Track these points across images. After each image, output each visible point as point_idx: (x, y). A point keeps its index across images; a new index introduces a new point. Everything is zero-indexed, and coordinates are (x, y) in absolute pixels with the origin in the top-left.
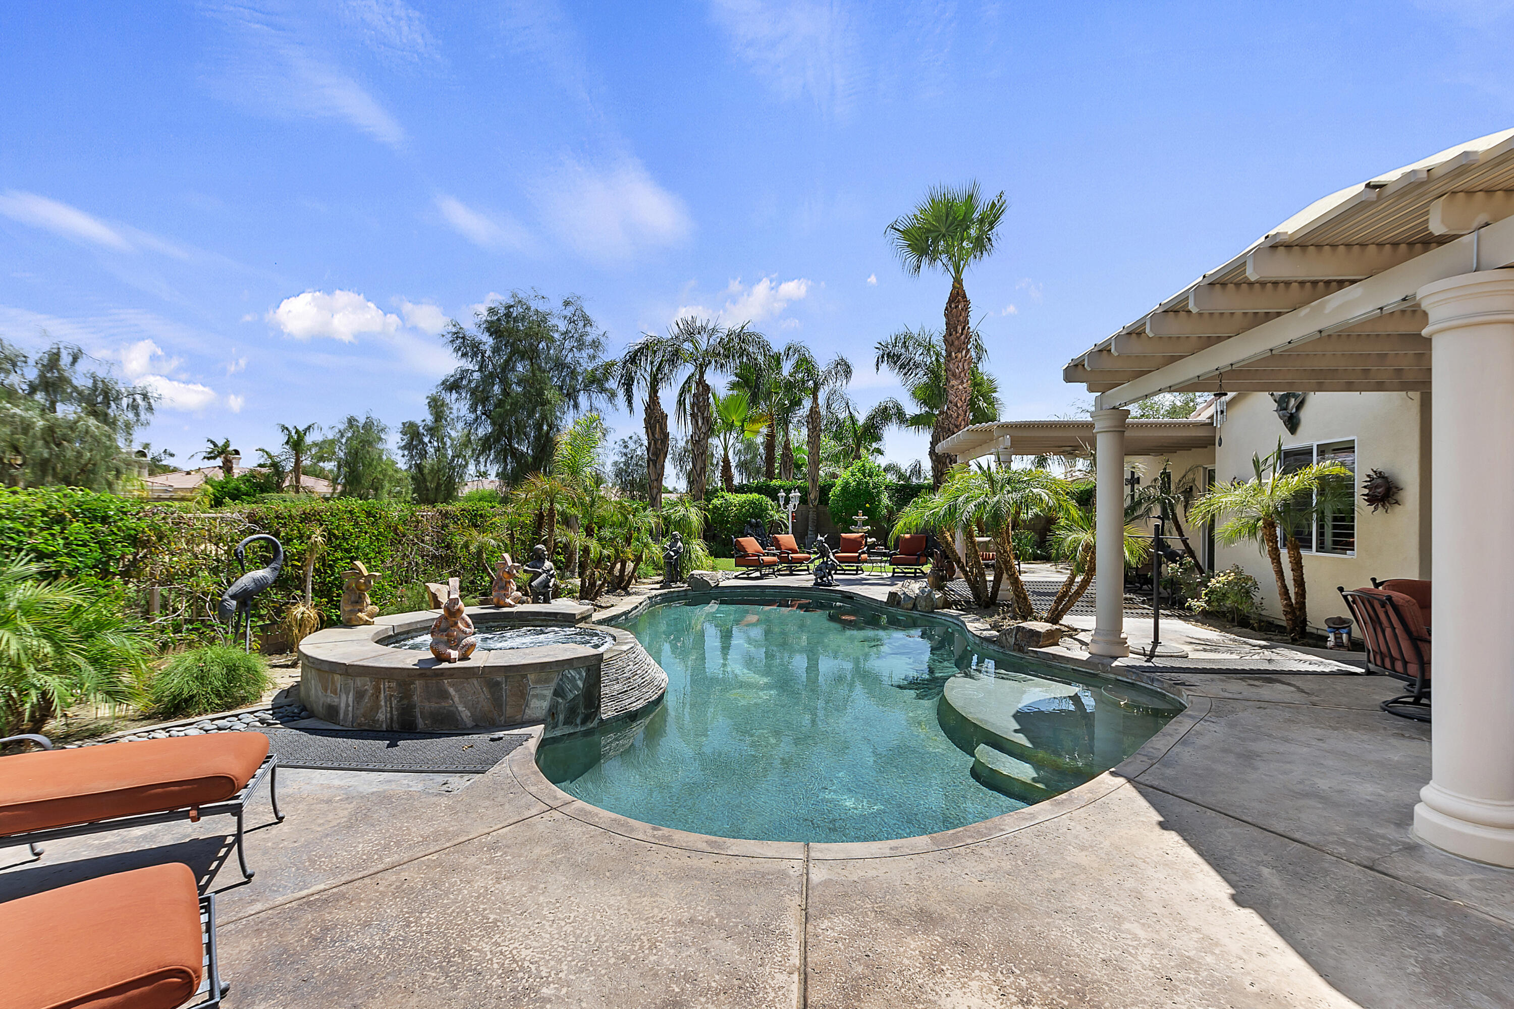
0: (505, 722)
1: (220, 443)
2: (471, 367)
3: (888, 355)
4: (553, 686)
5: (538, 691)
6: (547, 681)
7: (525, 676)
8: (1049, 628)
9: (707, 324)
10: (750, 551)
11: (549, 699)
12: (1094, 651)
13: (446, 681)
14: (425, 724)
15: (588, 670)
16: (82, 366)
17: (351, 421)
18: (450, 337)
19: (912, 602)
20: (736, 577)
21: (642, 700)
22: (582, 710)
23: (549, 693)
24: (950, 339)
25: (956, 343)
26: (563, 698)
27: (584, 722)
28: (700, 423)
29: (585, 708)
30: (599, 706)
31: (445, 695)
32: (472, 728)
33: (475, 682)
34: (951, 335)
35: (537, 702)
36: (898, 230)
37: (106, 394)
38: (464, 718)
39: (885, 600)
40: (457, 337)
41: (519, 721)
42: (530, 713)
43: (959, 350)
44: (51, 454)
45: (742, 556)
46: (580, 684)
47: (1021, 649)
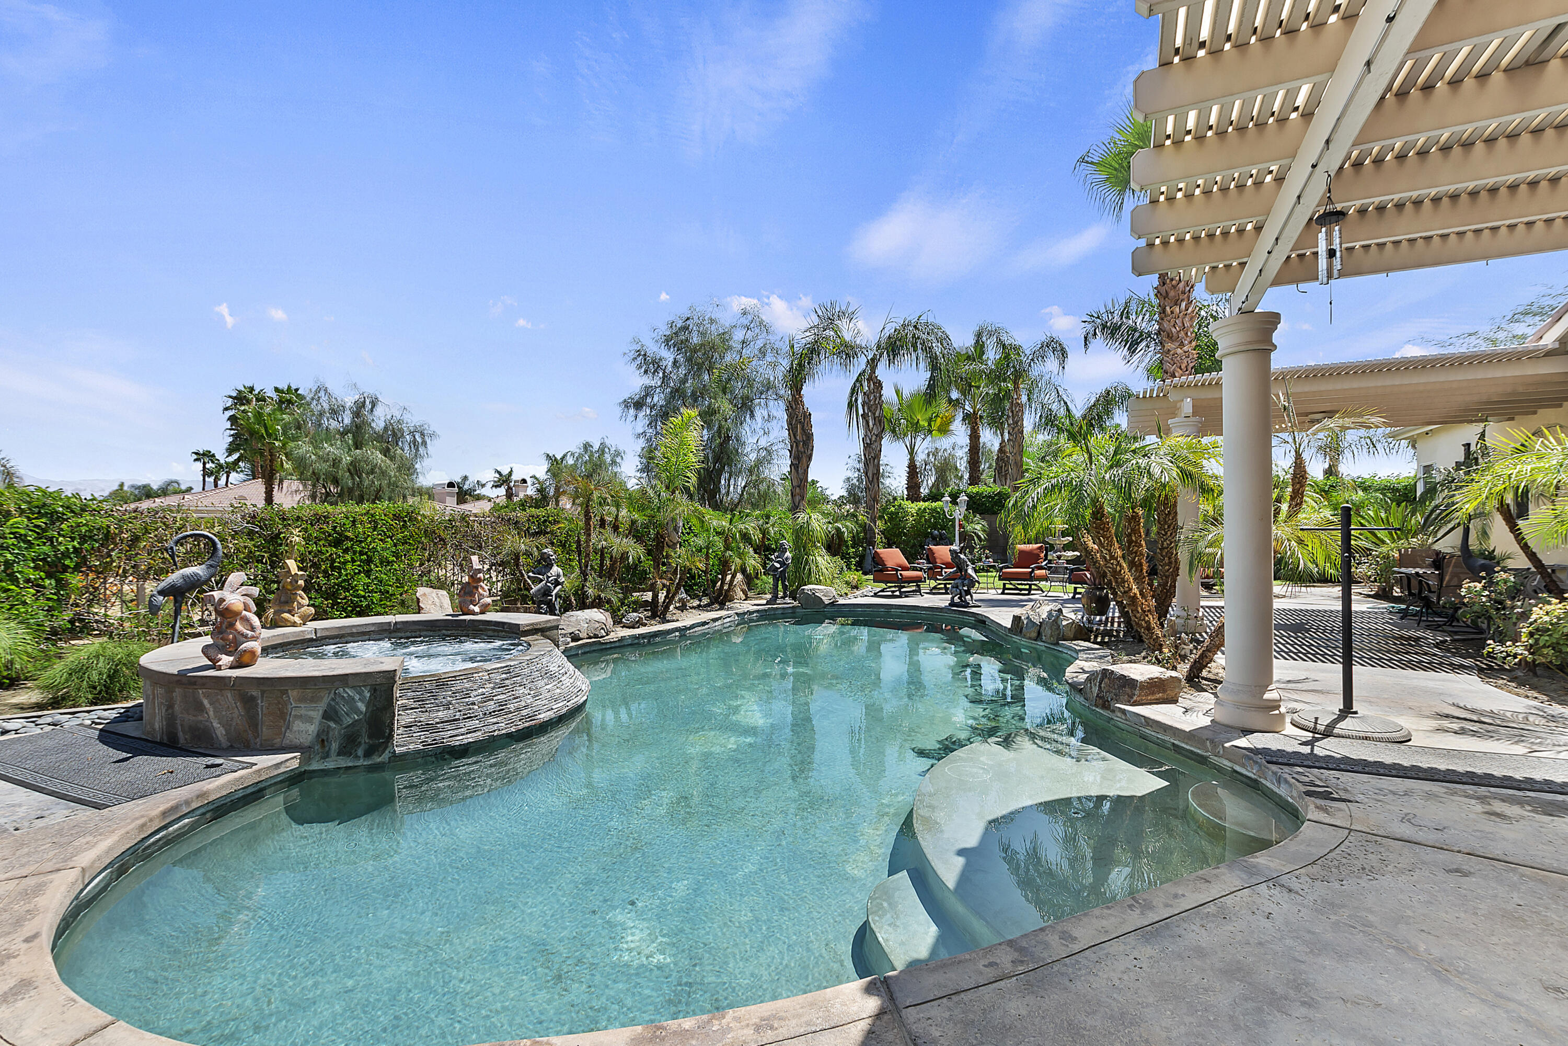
0: (261, 745)
1: (505, 472)
2: (653, 383)
3: (1104, 326)
4: (322, 706)
5: (303, 712)
6: (313, 700)
7: (285, 692)
8: (1157, 675)
9: (847, 308)
10: (890, 564)
11: (317, 722)
12: (1218, 719)
13: (200, 692)
14: (186, 739)
15: (374, 690)
16: (379, 411)
17: (587, 446)
18: (632, 355)
19: (1036, 629)
20: (876, 595)
21: (479, 733)
22: (365, 739)
23: (317, 715)
24: (1163, 290)
25: (1172, 294)
26: (336, 722)
27: (368, 754)
28: (871, 424)
29: (370, 737)
30: (391, 736)
31: (200, 708)
32: (227, 749)
33: (229, 695)
34: (1164, 284)
35: (301, 724)
36: (1092, 163)
37: (394, 434)
38: (219, 736)
39: (1009, 626)
40: (639, 355)
41: (277, 746)
42: (291, 737)
43: (1177, 303)
44: (354, 484)
45: (881, 571)
46: (362, 707)
47: (1106, 705)
